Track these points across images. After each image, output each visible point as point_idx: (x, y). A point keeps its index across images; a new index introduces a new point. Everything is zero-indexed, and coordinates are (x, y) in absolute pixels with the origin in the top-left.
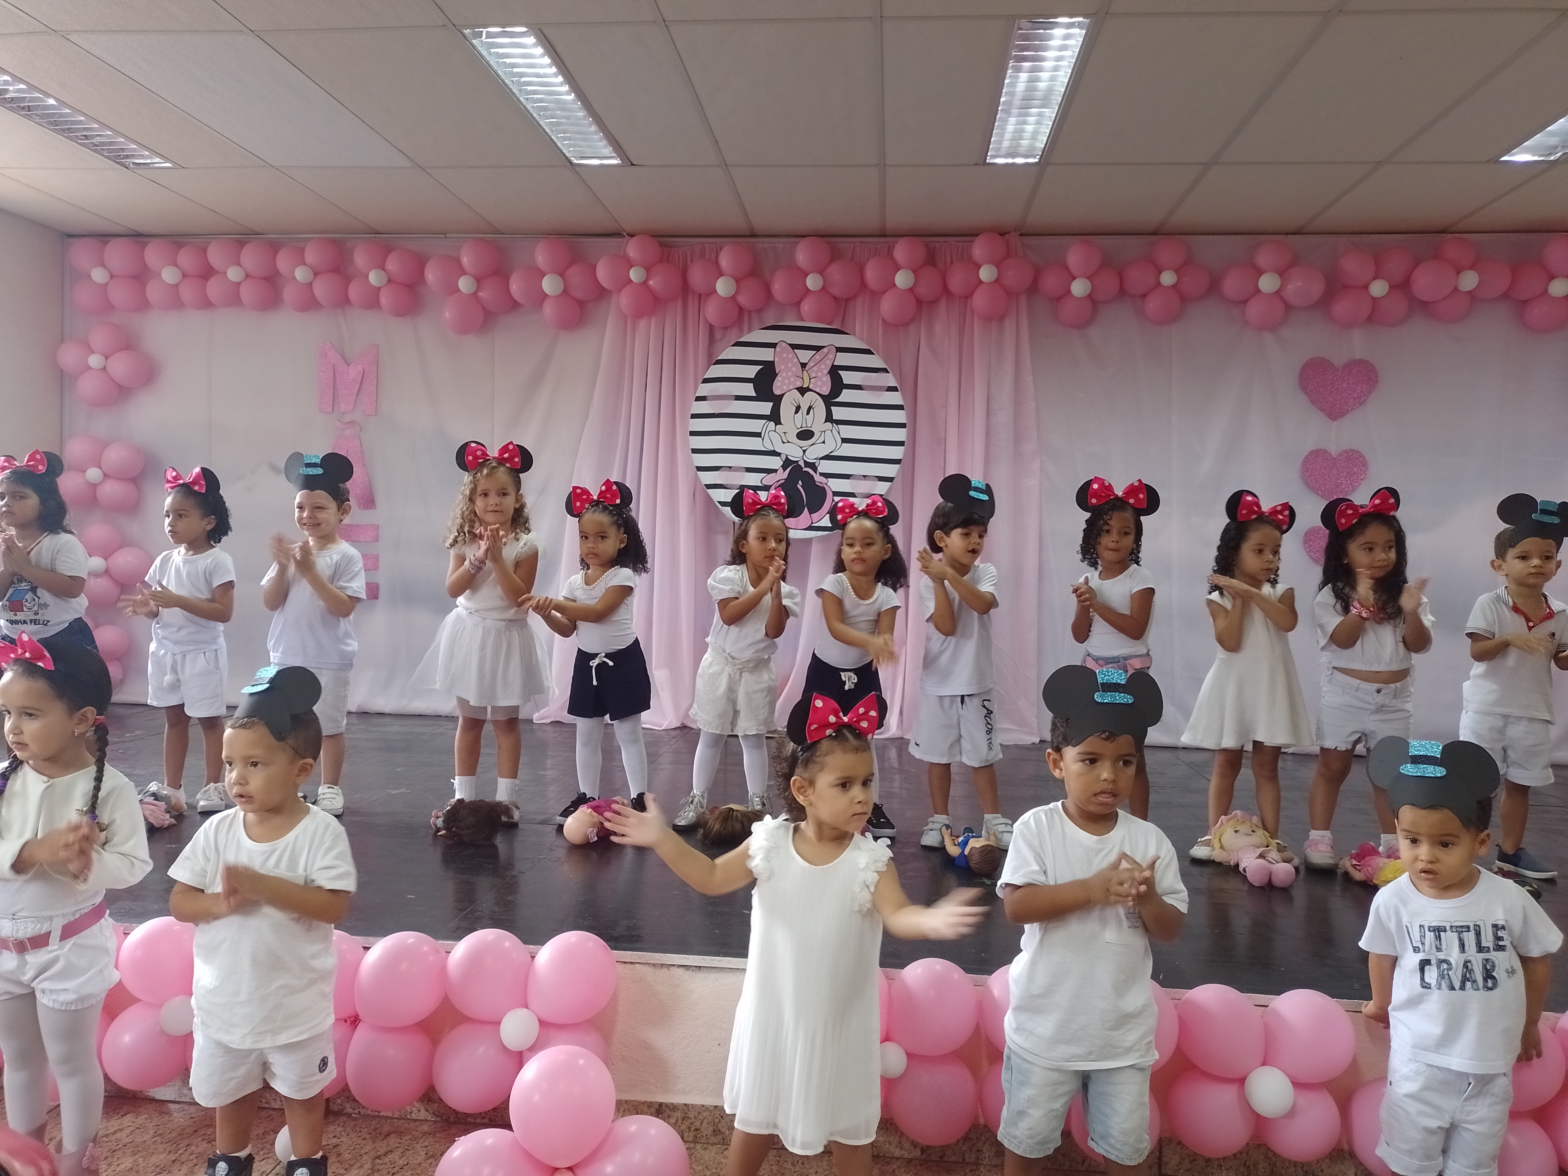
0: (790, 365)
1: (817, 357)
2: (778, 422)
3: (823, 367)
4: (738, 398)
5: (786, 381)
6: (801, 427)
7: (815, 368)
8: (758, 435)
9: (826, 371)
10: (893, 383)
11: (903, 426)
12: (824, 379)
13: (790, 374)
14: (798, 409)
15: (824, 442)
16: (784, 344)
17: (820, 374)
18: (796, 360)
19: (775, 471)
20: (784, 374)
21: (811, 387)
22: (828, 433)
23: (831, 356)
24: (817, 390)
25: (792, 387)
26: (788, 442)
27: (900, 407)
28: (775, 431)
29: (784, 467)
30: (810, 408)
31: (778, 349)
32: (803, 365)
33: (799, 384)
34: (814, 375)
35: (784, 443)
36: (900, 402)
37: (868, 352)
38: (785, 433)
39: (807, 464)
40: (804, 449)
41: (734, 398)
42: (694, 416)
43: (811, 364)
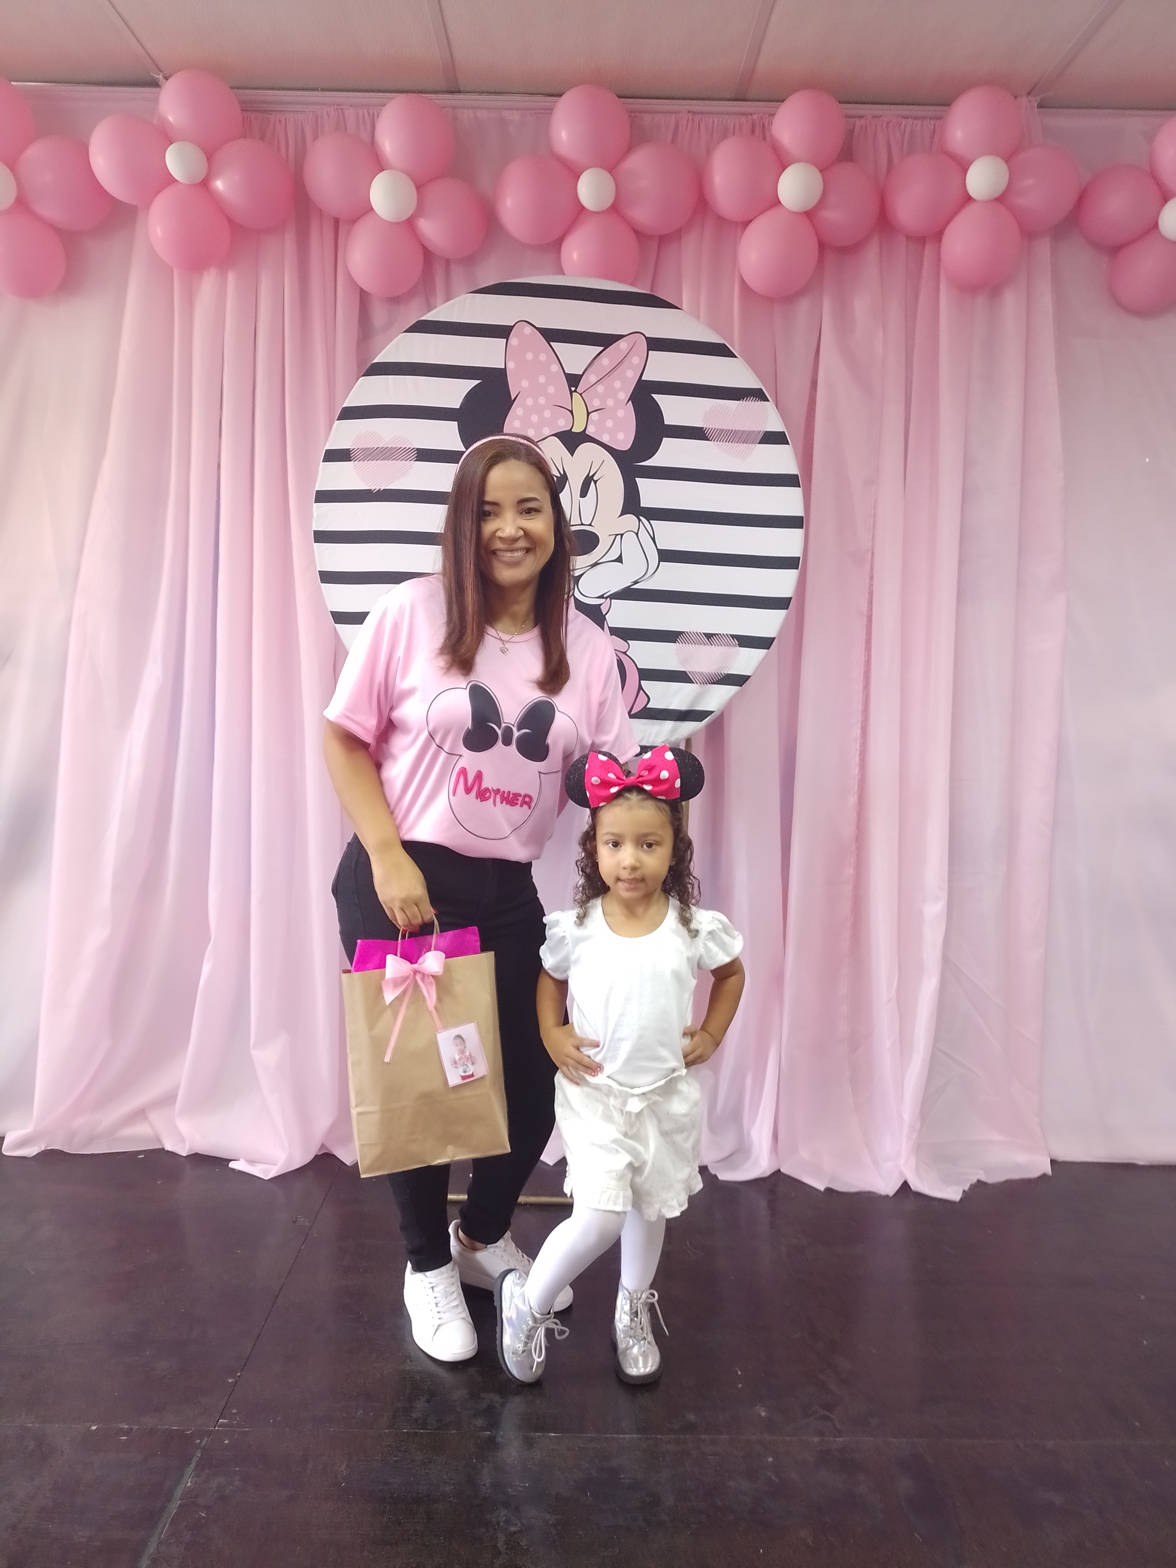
0: (542, 379)
1: (605, 361)
3: (617, 384)
4: (424, 455)
5: (534, 418)
7: (600, 388)
9: (624, 395)
11: (795, 522)
12: (621, 413)
13: (542, 401)
14: (561, 482)
15: (619, 560)
16: (528, 330)
17: (610, 403)
18: (555, 367)
20: (529, 402)
21: (591, 431)
22: (630, 538)
23: (636, 360)
24: (605, 439)
25: (546, 432)
27: (790, 481)
30: (588, 481)
31: (514, 340)
32: (573, 381)
33: (563, 425)
34: (596, 403)
36: (789, 468)
37: (720, 350)
39: (583, 608)
40: (577, 573)
41: (414, 454)
42: (324, 497)
43: (591, 378)
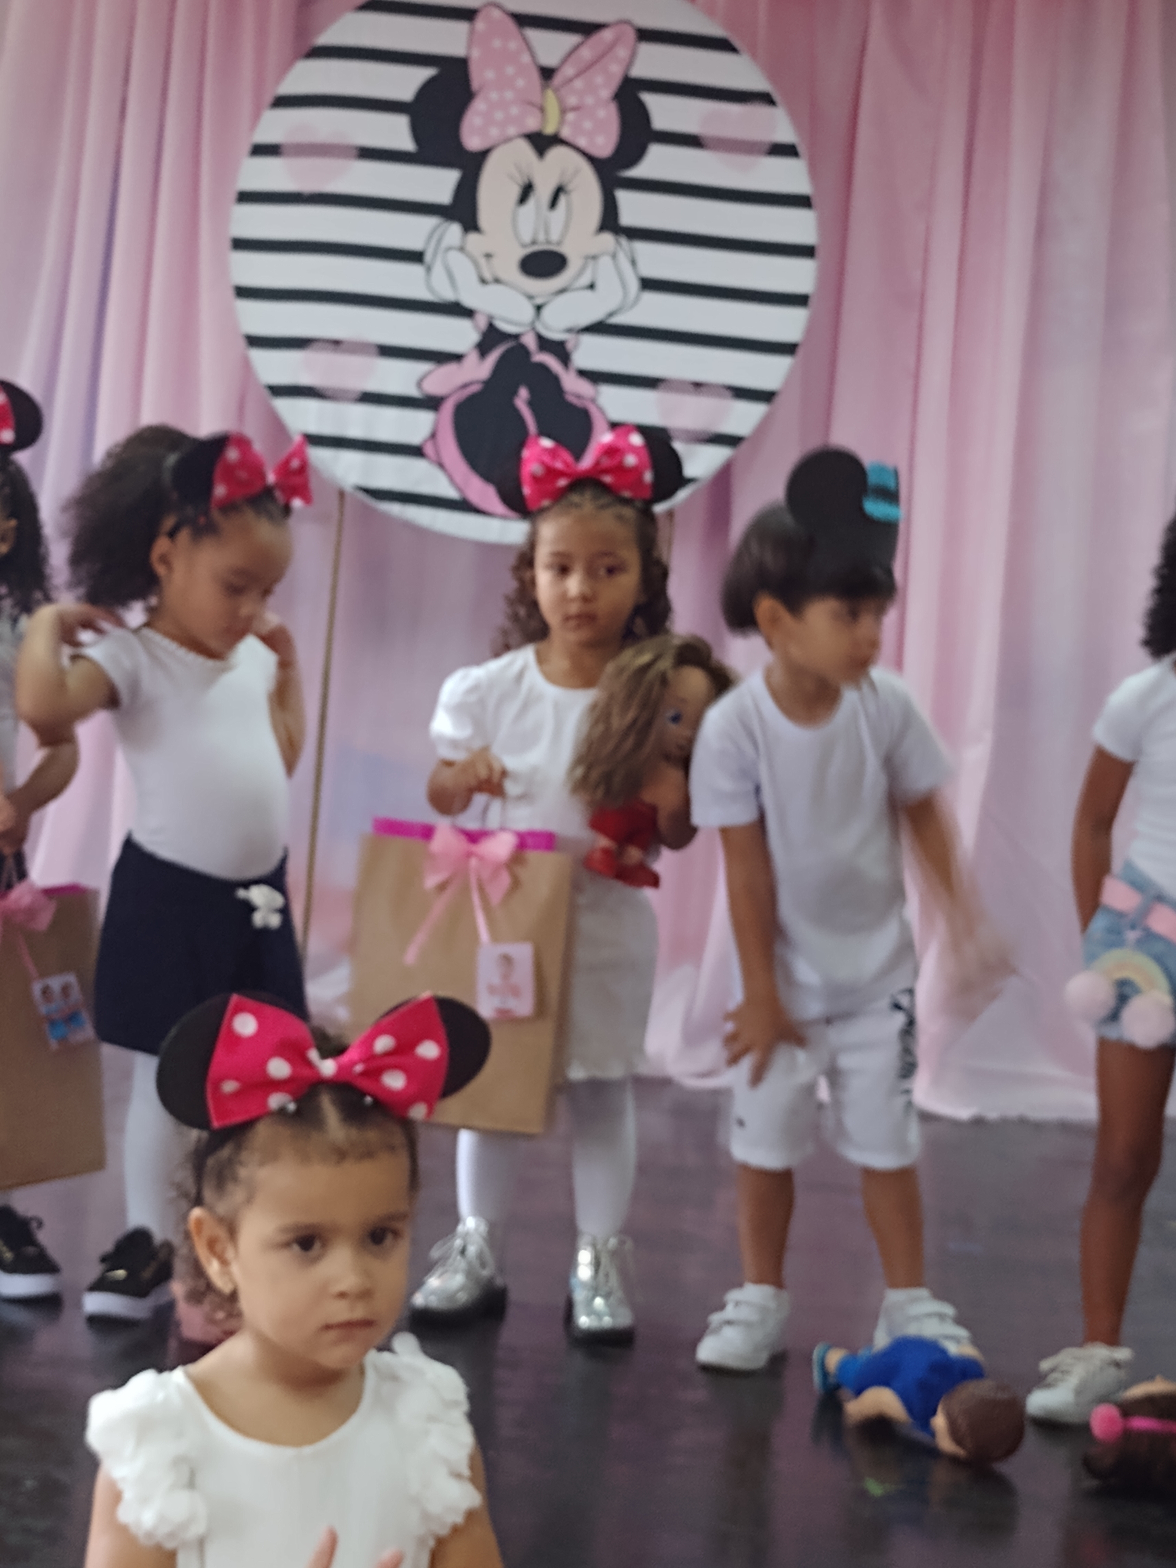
0: (510, 70)
1: (586, 53)
2: (471, 225)
3: (599, 80)
4: (368, 153)
5: (499, 115)
6: (534, 242)
7: (578, 84)
8: (415, 257)
9: (607, 92)
10: (785, 134)
11: (806, 251)
12: (602, 113)
13: (509, 95)
14: (527, 191)
15: (592, 286)
16: (496, 14)
17: (589, 100)
18: (526, 58)
19: (457, 358)
20: (494, 96)
21: (565, 133)
22: (605, 262)
23: (622, 52)
24: (582, 142)
25: (512, 131)
26: (497, 281)
27: (802, 201)
28: (462, 249)
29: (483, 348)
30: (559, 191)
31: (480, 24)
32: (547, 73)
33: (532, 124)
34: (572, 101)
35: (483, 281)
36: (801, 185)
37: (722, 45)
38: (488, 256)
39: (545, 344)
40: (539, 301)
41: (355, 152)
42: (246, 197)
43: (568, 71)
